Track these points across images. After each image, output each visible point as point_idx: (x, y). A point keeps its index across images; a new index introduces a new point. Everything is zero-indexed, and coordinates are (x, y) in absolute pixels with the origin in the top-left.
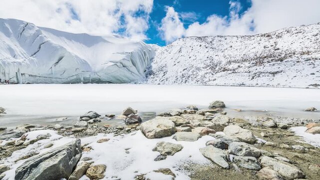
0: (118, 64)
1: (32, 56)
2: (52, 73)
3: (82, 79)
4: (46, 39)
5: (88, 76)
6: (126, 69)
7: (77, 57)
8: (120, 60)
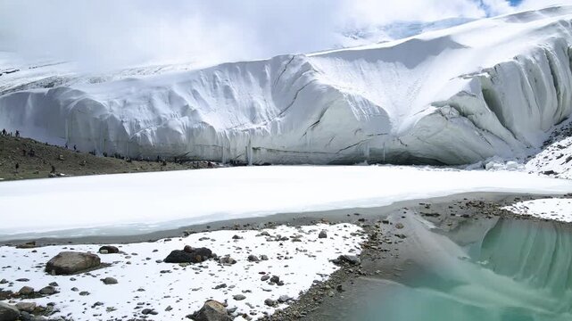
1: (280, 115)
2: (306, 144)
3: (367, 153)
4: (311, 79)
5: (379, 147)
6: (466, 121)
7: (366, 103)
8: (451, 98)
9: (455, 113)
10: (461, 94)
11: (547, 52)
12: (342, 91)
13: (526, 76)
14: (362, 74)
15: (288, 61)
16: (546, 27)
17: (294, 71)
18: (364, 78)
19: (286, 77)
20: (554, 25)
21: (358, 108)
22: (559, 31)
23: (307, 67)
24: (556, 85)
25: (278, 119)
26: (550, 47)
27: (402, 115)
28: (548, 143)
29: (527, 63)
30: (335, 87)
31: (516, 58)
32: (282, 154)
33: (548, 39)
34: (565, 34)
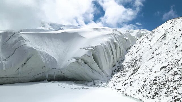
0: (80, 61)
1: (5, 60)
2: (18, 74)
3: (47, 77)
4: (23, 44)
5: (52, 74)
6: (87, 65)
7: (47, 55)
8: (82, 57)
9: (83, 62)
10: (85, 55)
11: (109, 43)
12: (38, 50)
13: (105, 50)
14: (46, 43)
15: (11, 35)
16: (107, 35)
17: (14, 39)
18: (46, 44)
19: (10, 42)
20: (109, 34)
21: (44, 57)
22: (111, 36)
23: (21, 38)
24: (113, 54)
25: (4, 62)
26: (110, 41)
27: (62, 61)
28: (113, 74)
29: (105, 46)
30: (34, 48)
31: (101, 44)
32: (5, 79)
33: (109, 39)
34: (113, 38)
